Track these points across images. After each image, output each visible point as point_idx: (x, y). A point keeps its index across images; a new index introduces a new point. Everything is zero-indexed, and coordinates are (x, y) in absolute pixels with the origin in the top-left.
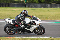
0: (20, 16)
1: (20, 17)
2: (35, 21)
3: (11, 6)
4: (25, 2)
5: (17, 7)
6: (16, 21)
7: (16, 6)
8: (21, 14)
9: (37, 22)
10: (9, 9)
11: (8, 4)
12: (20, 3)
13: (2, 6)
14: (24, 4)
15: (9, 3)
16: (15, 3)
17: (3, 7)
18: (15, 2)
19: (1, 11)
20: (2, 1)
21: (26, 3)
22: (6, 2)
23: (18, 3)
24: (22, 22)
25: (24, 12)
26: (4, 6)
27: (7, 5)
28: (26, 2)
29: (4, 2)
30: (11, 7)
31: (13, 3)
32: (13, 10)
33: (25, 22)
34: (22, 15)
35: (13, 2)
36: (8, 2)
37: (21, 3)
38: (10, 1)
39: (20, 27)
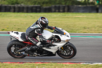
0: (35, 27)
1: (35, 29)
2: (59, 35)
3: (73, 10)
4: (96, 3)
5: (83, 12)
6: (28, 36)
7: (81, 11)
8: (37, 23)
9: (63, 38)
10: (70, 15)
11: (68, 6)
12: (88, 5)
13: (57, 11)
14: (96, 6)
15: (70, 5)
16: (80, 6)
17: (59, 12)
18: (80, 3)
19: (57, 19)
20: (57, 2)
21: (98, 6)
22: (65, 4)
23: (85, 6)
24: (38, 37)
25: (41, 20)
26: (61, 11)
27: (66, 9)
28: (99, 4)
29: (62, 4)
30: (73, 12)
31: (76, 6)
32: (77, 17)
33: (42, 37)
34: (38, 26)
35: (76, 4)
36: (67, 4)
37: (91, 5)
38: (71, 2)
39: (35, 45)
